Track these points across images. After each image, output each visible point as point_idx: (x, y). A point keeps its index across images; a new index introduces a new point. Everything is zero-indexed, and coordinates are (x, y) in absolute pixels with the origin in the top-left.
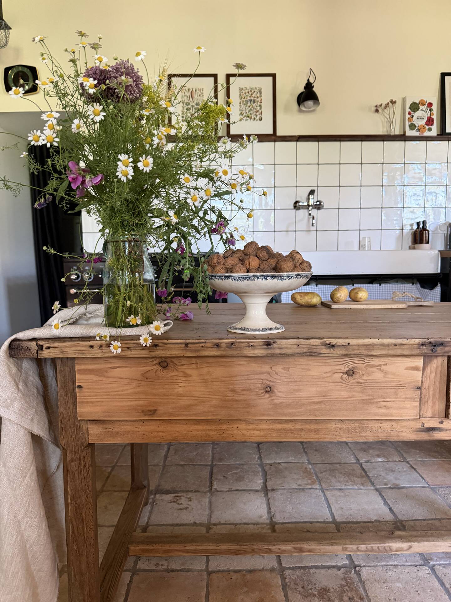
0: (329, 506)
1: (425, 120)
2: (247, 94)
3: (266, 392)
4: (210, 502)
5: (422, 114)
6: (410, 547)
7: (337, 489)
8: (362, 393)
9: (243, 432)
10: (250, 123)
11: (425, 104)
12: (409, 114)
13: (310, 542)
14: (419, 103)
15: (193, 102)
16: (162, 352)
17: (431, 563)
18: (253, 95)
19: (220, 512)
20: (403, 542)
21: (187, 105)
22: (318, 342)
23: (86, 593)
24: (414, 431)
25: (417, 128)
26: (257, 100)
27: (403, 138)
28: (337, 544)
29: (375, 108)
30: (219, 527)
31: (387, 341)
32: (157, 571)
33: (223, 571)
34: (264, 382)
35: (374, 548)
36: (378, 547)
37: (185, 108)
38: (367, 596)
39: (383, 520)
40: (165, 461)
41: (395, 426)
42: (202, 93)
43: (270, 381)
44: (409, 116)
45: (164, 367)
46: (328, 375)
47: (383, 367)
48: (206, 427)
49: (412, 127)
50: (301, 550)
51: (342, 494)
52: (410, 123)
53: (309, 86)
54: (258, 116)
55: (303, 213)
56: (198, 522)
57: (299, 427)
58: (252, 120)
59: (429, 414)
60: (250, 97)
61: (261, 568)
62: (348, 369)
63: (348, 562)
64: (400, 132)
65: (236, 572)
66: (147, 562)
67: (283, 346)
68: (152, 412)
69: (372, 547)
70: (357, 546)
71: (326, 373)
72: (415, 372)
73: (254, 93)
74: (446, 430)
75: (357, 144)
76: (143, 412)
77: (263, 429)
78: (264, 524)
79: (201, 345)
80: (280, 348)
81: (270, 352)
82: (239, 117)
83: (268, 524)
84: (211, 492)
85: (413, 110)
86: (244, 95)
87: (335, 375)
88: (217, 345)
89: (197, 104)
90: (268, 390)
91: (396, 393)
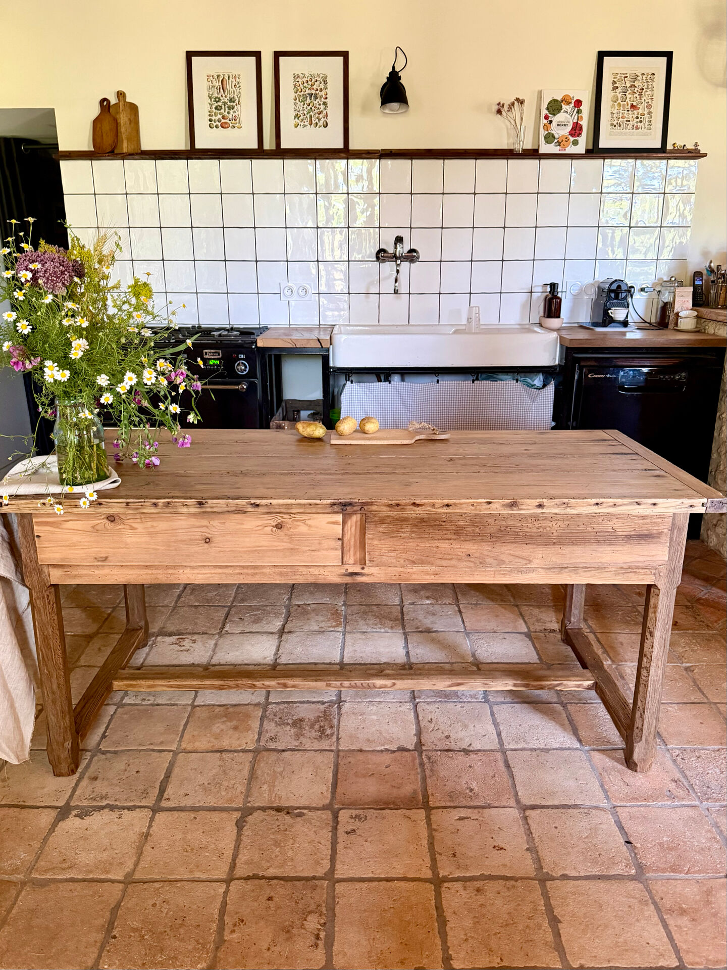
0: (343, 648)
1: (569, 128)
2: (305, 84)
3: (206, 542)
4: (216, 645)
5: (565, 117)
6: (394, 684)
7: (360, 632)
8: (290, 543)
9: (188, 576)
10: (311, 130)
11: (571, 103)
12: (546, 117)
13: (295, 679)
14: (562, 101)
15: (226, 97)
16: (106, 510)
17: (417, 700)
18: (315, 87)
19: (223, 654)
20: (388, 679)
21: (217, 102)
22: (243, 502)
23: (58, 708)
24: (338, 575)
25: (556, 141)
26: (321, 94)
27: (533, 154)
28: (321, 680)
29: (497, 107)
30: (217, 667)
31: (303, 501)
32: (142, 705)
33: (209, 705)
34: (203, 534)
35: (358, 684)
36: (362, 684)
37: (214, 107)
38: (339, 725)
39: (394, 662)
40: (176, 602)
41: (322, 571)
42: (238, 83)
43: (209, 533)
44: (545, 122)
45: (112, 521)
46: (260, 528)
47: (308, 522)
48: (154, 572)
49: (549, 138)
50: (285, 686)
51: (364, 637)
52: (547, 132)
53: (394, 77)
54: (322, 120)
55: (389, 267)
56: (196, 663)
58: (312, 125)
59: (352, 561)
60: (310, 89)
61: (247, 703)
62: (277, 523)
63: (335, 698)
64: (533, 145)
65: (220, 706)
66: (134, 698)
67: (214, 505)
68: (104, 559)
69: (355, 683)
70: (340, 682)
71: (258, 526)
72: (336, 526)
73: (316, 83)
74: (368, 575)
75: (468, 164)
76: (96, 558)
77: (206, 574)
78: (266, 665)
79: (140, 504)
80: (212, 507)
81: (202, 510)
82: (293, 122)
83: (269, 665)
84: (220, 634)
85: (552, 112)
86: (301, 85)
87: (265, 528)
88: (155, 505)
89: (231, 100)
90: (208, 541)
91: (319, 543)
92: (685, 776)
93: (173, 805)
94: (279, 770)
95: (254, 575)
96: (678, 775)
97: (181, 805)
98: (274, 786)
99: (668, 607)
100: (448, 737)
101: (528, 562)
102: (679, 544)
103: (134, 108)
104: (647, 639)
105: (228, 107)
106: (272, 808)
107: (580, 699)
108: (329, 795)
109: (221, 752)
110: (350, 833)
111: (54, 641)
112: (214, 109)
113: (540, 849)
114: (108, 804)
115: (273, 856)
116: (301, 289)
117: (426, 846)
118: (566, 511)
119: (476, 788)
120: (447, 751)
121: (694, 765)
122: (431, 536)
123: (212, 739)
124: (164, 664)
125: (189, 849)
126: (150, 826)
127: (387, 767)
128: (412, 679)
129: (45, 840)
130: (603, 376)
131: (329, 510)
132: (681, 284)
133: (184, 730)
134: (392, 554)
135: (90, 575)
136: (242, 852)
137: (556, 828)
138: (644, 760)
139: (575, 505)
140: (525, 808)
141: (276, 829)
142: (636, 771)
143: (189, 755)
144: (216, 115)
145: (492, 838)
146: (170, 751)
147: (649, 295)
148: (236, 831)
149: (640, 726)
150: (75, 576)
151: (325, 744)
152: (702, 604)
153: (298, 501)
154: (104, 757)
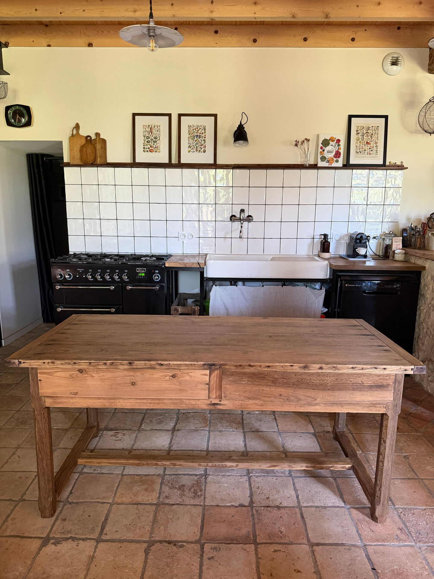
0: (208, 441)
1: (334, 154)
2: (194, 130)
3: (132, 385)
4: (136, 437)
5: (331, 148)
6: (237, 465)
7: (218, 431)
8: (180, 386)
9: (122, 404)
10: (197, 154)
11: (334, 141)
12: (321, 148)
13: (180, 461)
14: (330, 140)
15: (152, 136)
16: (78, 366)
17: (251, 475)
18: (199, 132)
19: (140, 443)
20: (233, 462)
21: (148, 139)
22: (154, 363)
23: (46, 478)
24: (206, 405)
25: (327, 160)
26: (202, 135)
27: (314, 167)
28: (195, 462)
29: (295, 143)
30: (136, 451)
31: (187, 363)
32: (94, 473)
33: (131, 475)
34: (131, 380)
36: (219, 465)
37: (146, 141)
38: (205, 489)
39: (237, 450)
41: (197, 402)
42: (159, 129)
43: (134, 380)
44: (321, 150)
45: (81, 372)
46: (163, 377)
47: (190, 374)
48: (104, 401)
49: (323, 159)
50: (175, 465)
51: (220, 434)
52: (322, 156)
53: (241, 127)
54: (203, 149)
55: (237, 224)
56: (125, 448)
57: (149, 401)
58: (197, 152)
59: (214, 397)
60: (197, 133)
61: (153, 474)
62: (172, 375)
63: (203, 473)
64: (314, 162)
65: (137, 475)
66: (89, 469)
67: (138, 364)
68: (75, 393)
69: (215, 464)
70: (206, 463)
72: (206, 376)
73: (200, 130)
74: (223, 405)
75: (280, 172)
76: (71, 393)
77: (132, 403)
78: (164, 450)
79: (97, 363)
81: (131, 367)
82: (187, 149)
83: (166, 450)
84: (139, 430)
85: (324, 145)
86: (192, 131)
87: (166, 377)
88: (105, 364)
89: (155, 138)
90: (133, 384)
91: (196, 386)
92: (406, 526)
93: (109, 538)
94: (171, 517)
95: (158, 404)
96: (402, 525)
97: (113, 538)
98: (167, 527)
99: (394, 426)
100: (268, 498)
101: (314, 400)
102: (399, 391)
103: (104, 141)
104: (382, 445)
105: (153, 141)
106: (165, 542)
107: (344, 475)
108: (199, 534)
109: (138, 504)
110: (210, 559)
111: (46, 439)
112: (146, 143)
113: (321, 573)
114: (71, 537)
115: (166, 573)
116: (190, 235)
117: (255, 568)
118: (335, 372)
119: (284, 531)
120: (267, 507)
121: (411, 519)
122: (259, 383)
123: (133, 496)
124: (107, 448)
125: (116, 566)
126: (95, 552)
127: (232, 516)
128: (248, 462)
129: (34, 558)
130: (354, 285)
131: (202, 368)
132: (396, 236)
133: (117, 489)
134: (237, 394)
135: (68, 402)
136: (147, 570)
137: (331, 558)
138: (382, 516)
139: (340, 368)
140: (312, 545)
141: (168, 555)
142: (377, 522)
143: (120, 505)
144: (147, 145)
145: (294, 564)
146: (108, 503)
147: (378, 241)
148: (144, 556)
149: (379, 496)
150: (59, 403)
151: (197, 502)
152: (413, 417)
153: (185, 363)
154: (70, 506)
